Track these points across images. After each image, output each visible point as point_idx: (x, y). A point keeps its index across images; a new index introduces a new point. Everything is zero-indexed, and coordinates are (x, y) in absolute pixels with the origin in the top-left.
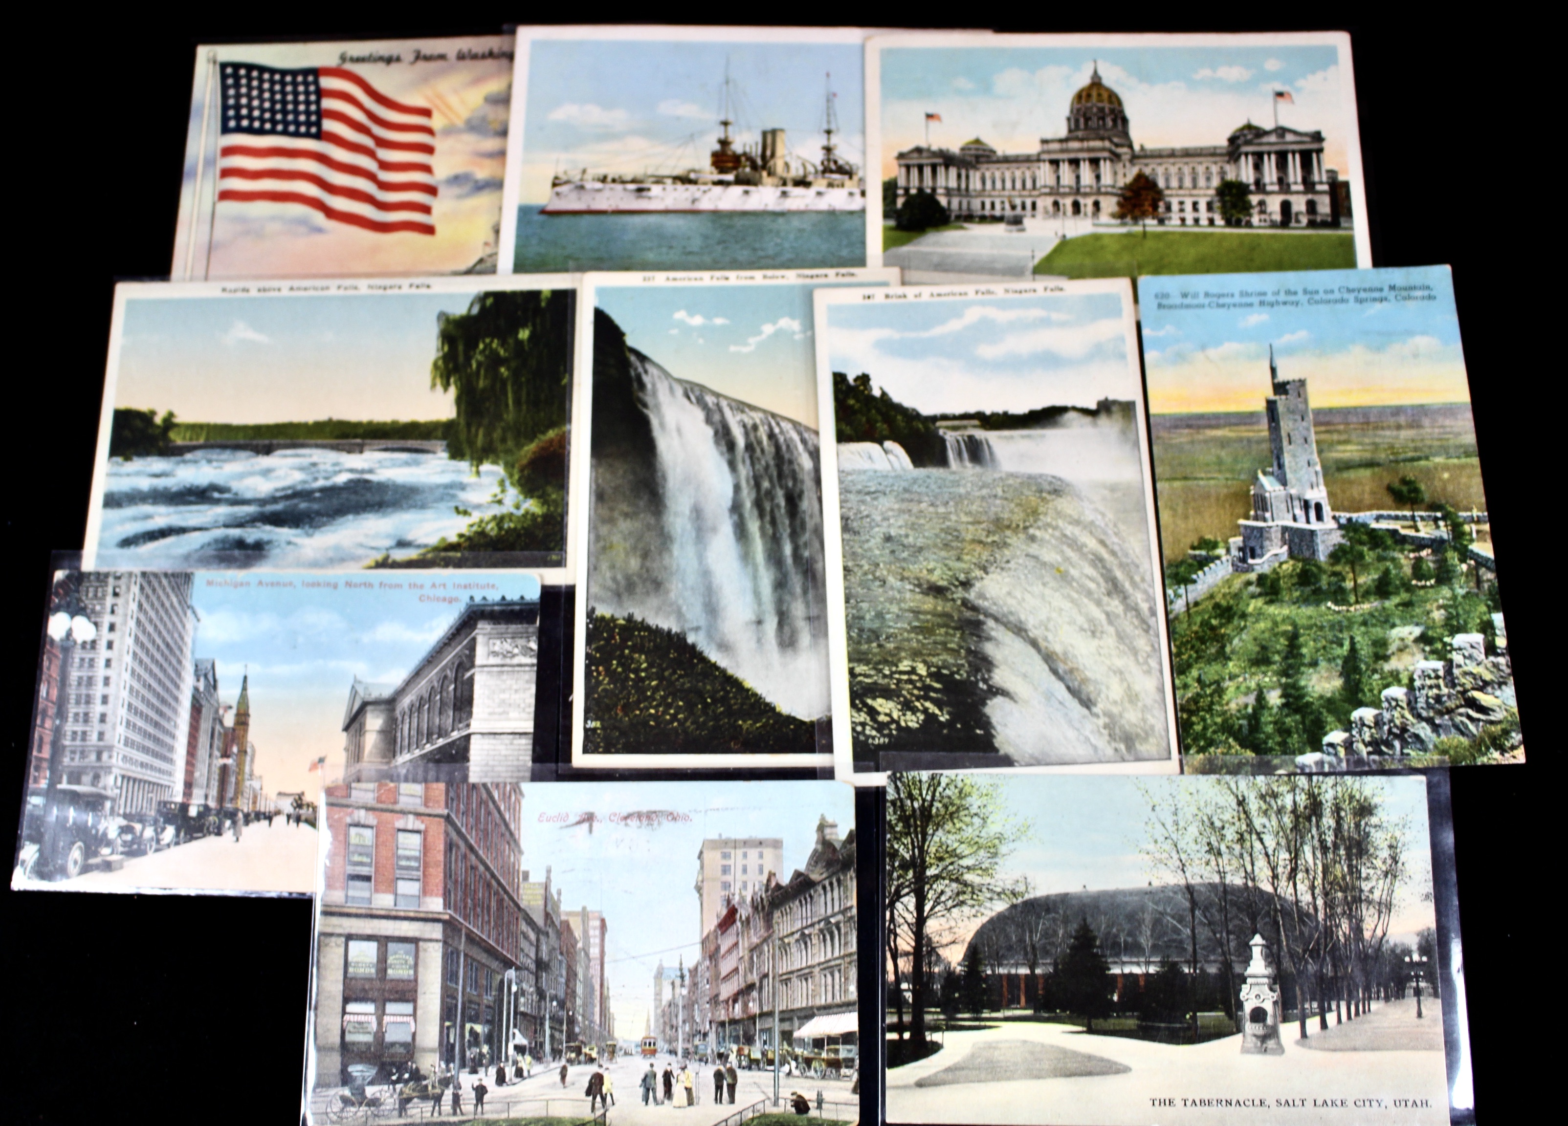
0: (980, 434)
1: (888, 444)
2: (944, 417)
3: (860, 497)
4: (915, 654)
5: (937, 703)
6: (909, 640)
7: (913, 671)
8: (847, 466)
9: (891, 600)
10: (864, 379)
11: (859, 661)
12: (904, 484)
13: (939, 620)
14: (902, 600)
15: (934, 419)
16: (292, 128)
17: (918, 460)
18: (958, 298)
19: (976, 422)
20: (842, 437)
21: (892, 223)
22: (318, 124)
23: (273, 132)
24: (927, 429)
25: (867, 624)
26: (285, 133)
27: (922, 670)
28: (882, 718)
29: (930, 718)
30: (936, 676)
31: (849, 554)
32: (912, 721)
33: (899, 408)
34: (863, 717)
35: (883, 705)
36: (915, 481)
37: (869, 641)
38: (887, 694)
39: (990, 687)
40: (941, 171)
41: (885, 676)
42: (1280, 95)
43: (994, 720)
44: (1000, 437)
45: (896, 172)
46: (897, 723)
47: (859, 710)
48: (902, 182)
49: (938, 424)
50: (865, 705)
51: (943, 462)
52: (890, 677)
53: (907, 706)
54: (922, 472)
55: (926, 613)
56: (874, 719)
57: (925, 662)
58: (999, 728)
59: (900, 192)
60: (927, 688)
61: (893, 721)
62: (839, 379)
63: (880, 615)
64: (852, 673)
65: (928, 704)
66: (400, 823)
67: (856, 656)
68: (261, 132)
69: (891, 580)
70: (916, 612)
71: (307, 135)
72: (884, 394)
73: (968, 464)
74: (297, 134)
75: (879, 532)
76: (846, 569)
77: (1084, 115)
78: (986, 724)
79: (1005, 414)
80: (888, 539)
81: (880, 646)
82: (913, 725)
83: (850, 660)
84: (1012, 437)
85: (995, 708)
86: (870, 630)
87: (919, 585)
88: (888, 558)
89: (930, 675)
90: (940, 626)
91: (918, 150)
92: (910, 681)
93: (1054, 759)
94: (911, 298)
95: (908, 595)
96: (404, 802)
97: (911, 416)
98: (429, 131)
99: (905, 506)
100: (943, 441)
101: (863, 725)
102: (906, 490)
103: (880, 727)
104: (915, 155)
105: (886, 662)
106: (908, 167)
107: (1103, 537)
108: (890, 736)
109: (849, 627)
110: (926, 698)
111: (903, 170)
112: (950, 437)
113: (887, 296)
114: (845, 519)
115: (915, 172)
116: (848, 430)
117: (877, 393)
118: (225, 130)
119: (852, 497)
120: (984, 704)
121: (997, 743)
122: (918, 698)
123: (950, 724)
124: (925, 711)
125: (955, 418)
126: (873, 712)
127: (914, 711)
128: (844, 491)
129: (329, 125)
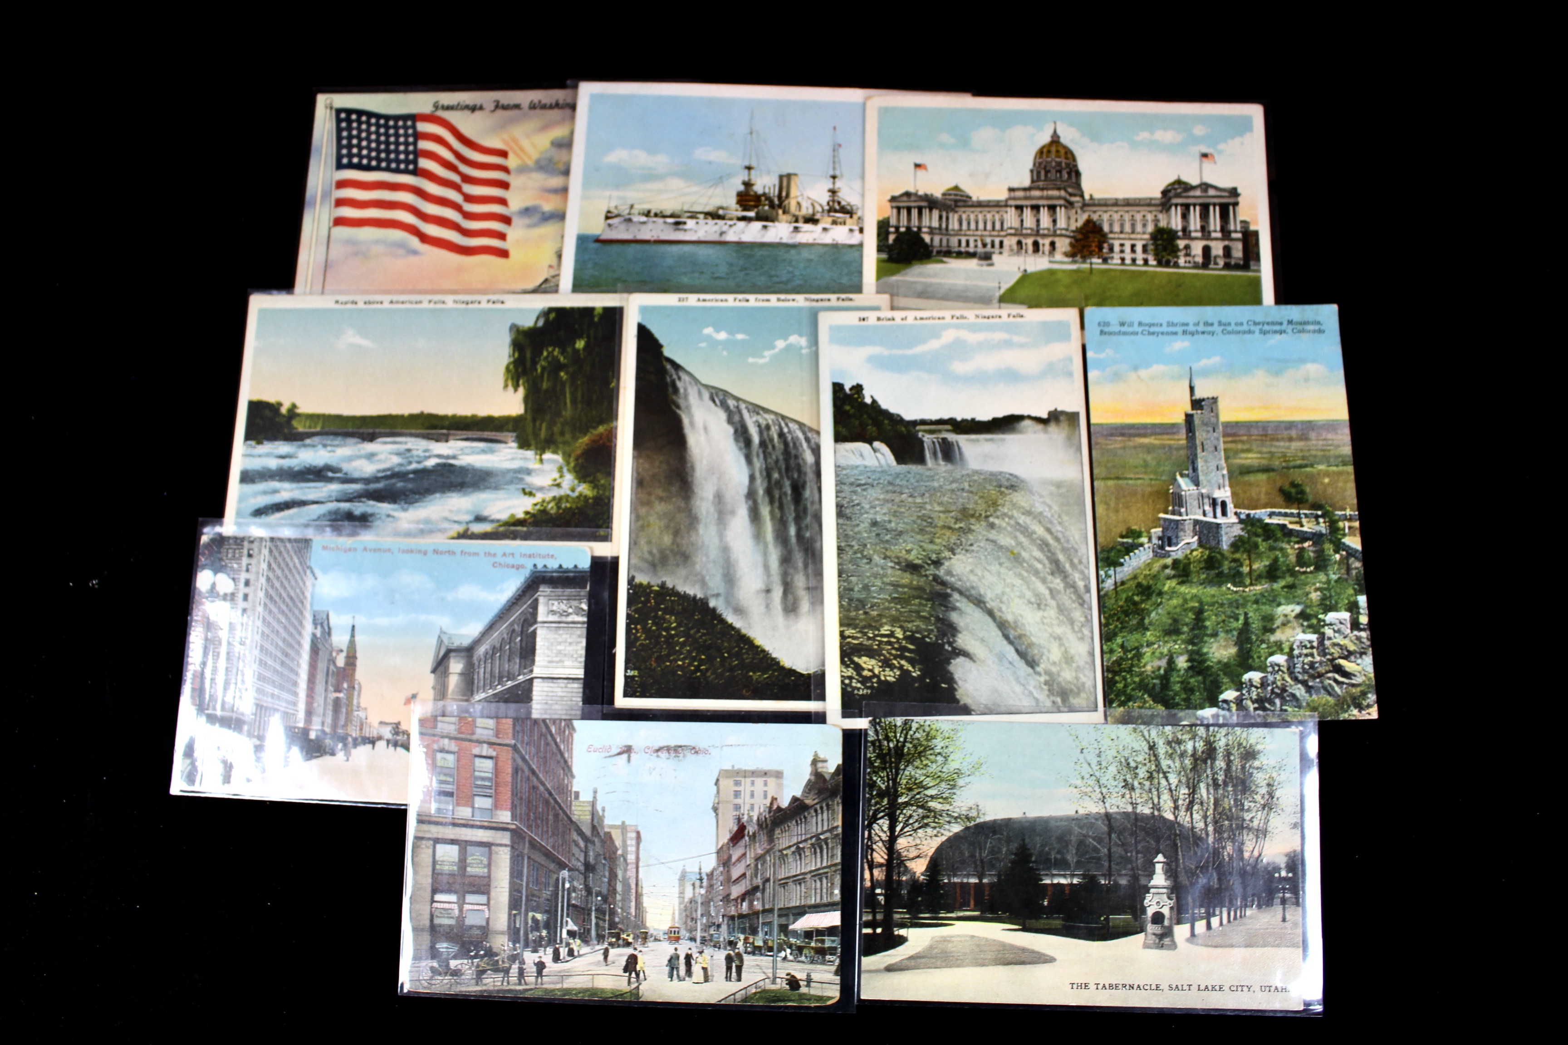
0: (952, 437)
1: (877, 444)
2: (923, 422)
3: (853, 488)
4: (894, 621)
5: (910, 661)
6: (889, 609)
7: (892, 634)
8: (843, 462)
9: (875, 576)
10: (858, 388)
11: (849, 625)
12: (889, 478)
13: (915, 593)
14: (885, 575)
15: (915, 423)
16: (393, 165)
17: (900, 458)
18: (937, 321)
19: (949, 427)
20: (839, 438)
21: (884, 256)
22: (415, 162)
23: (378, 168)
24: (909, 432)
25: (856, 595)
26: (388, 169)
27: (899, 634)
28: (866, 673)
29: (905, 673)
30: (910, 639)
31: (842, 535)
32: (890, 676)
33: (886, 414)
34: (850, 672)
35: (867, 663)
36: (898, 475)
37: (857, 609)
38: (870, 653)
39: (954, 649)
40: (926, 212)
41: (869, 638)
42: (1205, 156)
43: (956, 676)
44: (968, 440)
45: (888, 212)
46: (878, 677)
47: (847, 666)
48: (893, 222)
49: (918, 428)
50: (853, 662)
51: (921, 460)
52: (873, 639)
53: (886, 664)
54: (903, 468)
55: (903, 586)
56: (859, 674)
57: (901, 627)
58: (960, 683)
59: (892, 230)
60: (903, 649)
61: (875, 676)
62: (838, 388)
63: (866, 587)
64: (842, 635)
65: (903, 662)
66: (476, 751)
67: (845, 622)
68: (368, 168)
69: (876, 558)
70: (896, 585)
71: (406, 172)
72: (874, 401)
73: (942, 462)
74: (397, 171)
75: (867, 517)
76: (840, 549)
77: (1045, 168)
78: (950, 680)
79: (973, 420)
80: (874, 524)
81: (866, 613)
82: (891, 679)
83: (841, 625)
84: (978, 440)
85: (959, 668)
86: (859, 600)
87: (898, 563)
88: (874, 540)
89: (906, 638)
90: (915, 597)
91: (907, 194)
92: (889, 643)
93: (1003, 709)
94: (898, 321)
95: (890, 571)
96: (480, 733)
97: (896, 420)
98: (506, 170)
99: (889, 496)
100: (921, 442)
101: (851, 678)
102: (890, 483)
103: (864, 680)
104: (905, 198)
105: (870, 627)
106: (899, 209)
107: (1049, 526)
108: (872, 688)
109: (841, 597)
110: (902, 657)
111: (895, 211)
112: (928, 439)
113: (879, 319)
114: (839, 507)
115: (904, 213)
116: (844, 431)
117: (868, 400)
118: (340, 166)
119: (845, 488)
120: (949, 663)
121: (959, 695)
122: (896, 657)
123: (920, 678)
124: (901, 668)
125: (931, 423)
126: (858, 668)
127: (892, 667)
128: (839, 483)
129: (425, 163)
